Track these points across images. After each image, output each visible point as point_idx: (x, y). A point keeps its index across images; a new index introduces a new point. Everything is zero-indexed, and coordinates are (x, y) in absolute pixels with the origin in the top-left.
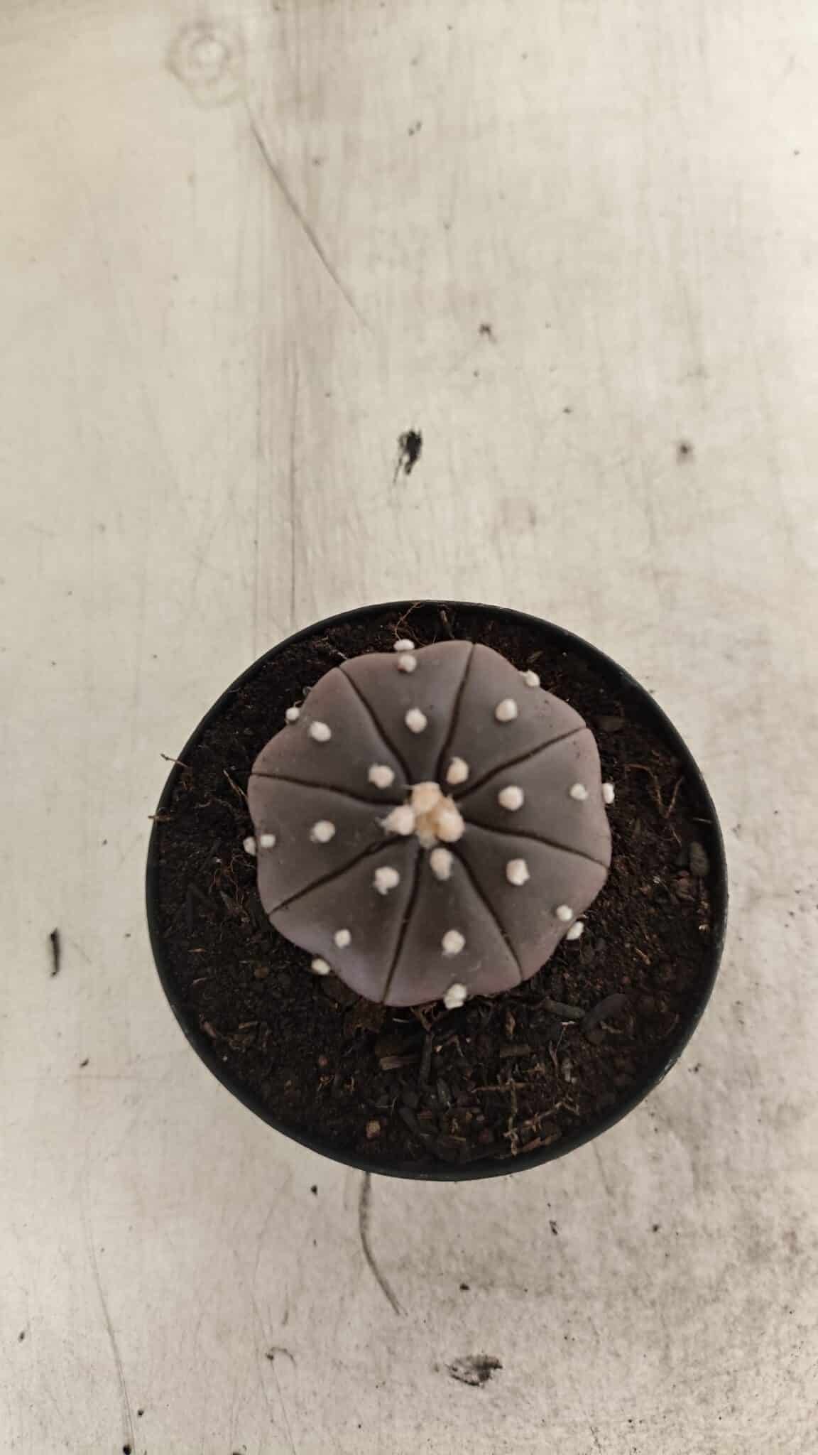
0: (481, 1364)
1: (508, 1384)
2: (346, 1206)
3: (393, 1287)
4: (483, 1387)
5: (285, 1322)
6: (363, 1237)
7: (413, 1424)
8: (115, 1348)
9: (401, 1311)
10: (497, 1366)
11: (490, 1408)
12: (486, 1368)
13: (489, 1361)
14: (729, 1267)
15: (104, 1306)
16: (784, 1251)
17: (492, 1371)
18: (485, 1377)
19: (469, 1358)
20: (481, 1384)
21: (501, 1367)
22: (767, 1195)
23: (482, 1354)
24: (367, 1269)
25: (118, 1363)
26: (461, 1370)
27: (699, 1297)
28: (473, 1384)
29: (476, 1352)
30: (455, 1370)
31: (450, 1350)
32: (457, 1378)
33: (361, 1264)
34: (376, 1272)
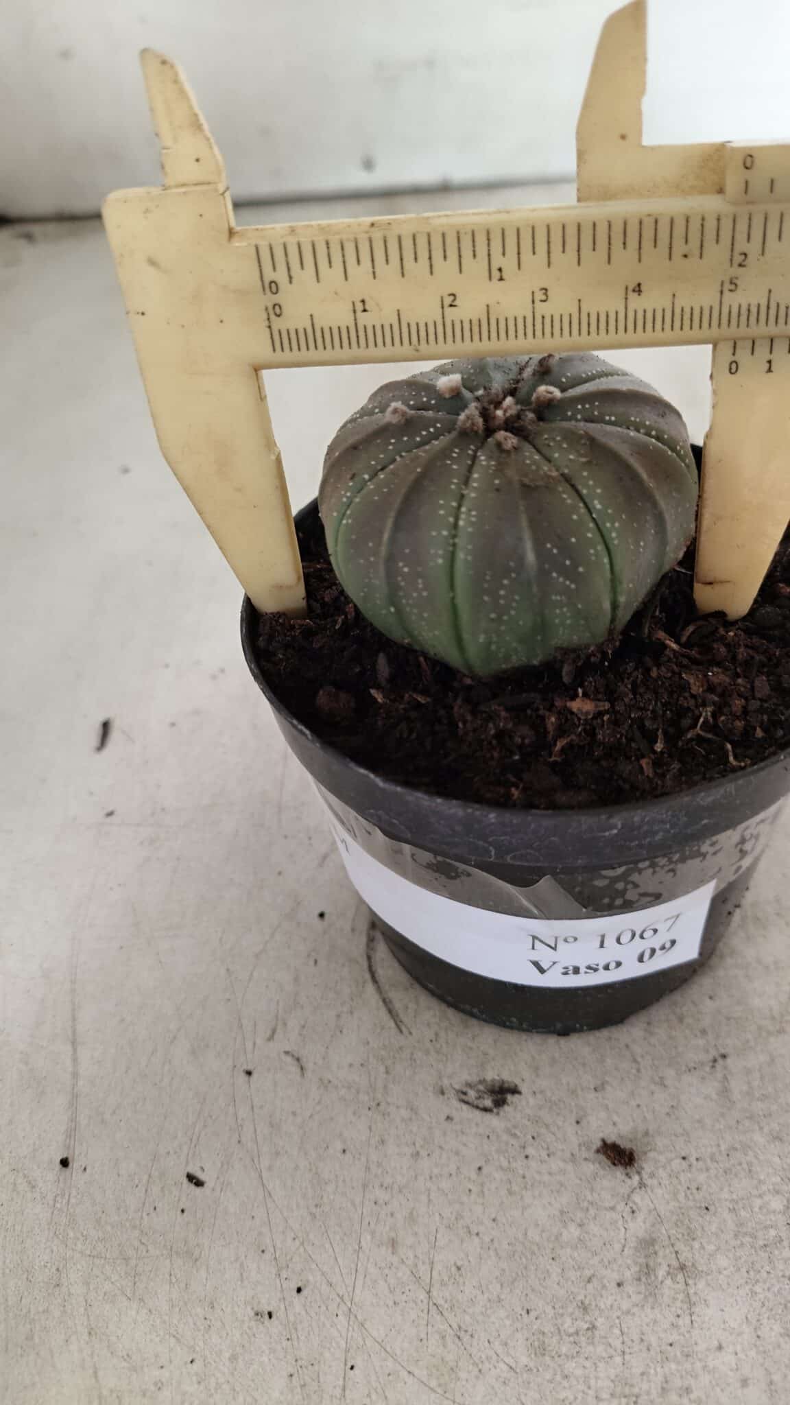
0: (497, 1089)
1: (528, 1111)
2: (353, 930)
3: (398, 1006)
4: (498, 1114)
5: (271, 1038)
6: (369, 958)
7: (408, 1151)
8: (75, 1060)
9: (404, 1029)
10: (515, 1091)
11: (505, 1137)
12: (501, 1093)
13: (506, 1085)
15: (74, 1019)
17: (509, 1097)
18: (500, 1103)
19: (482, 1082)
20: (495, 1110)
21: (519, 1093)
23: (497, 1078)
24: (370, 988)
25: (75, 1075)
26: (472, 1094)
27: (760, 1028)
28: (485, 1110)
29: (491, 1075)
30: (465, 1094)
32: (467, 1103)
33: (364, 982)
34: (379, 989)
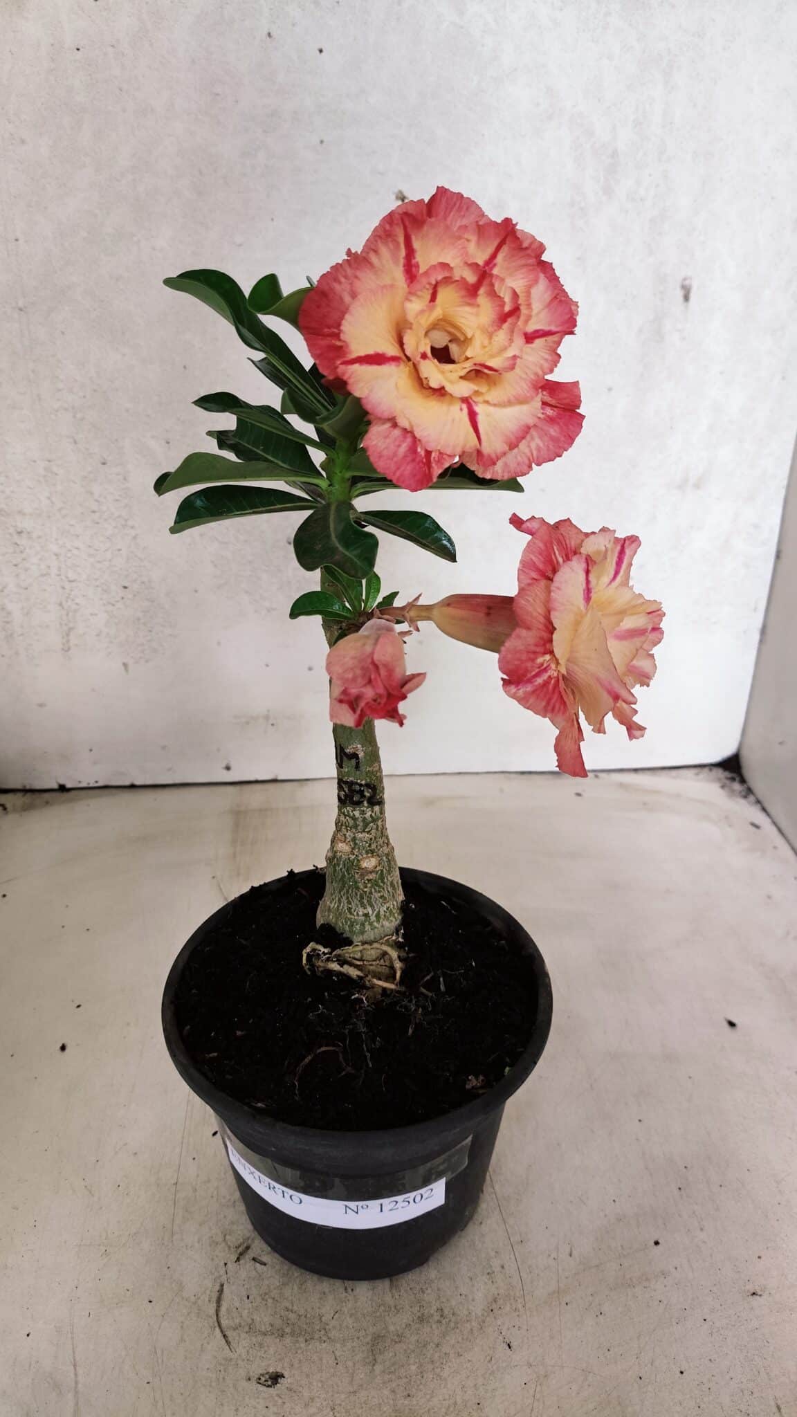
0: (274, 1376)
1: (287, 1386)
2: (209, 1301)
3: (230, 1339)
4: (274, 1388)
6: (217, 1315)
7: (234, 1408)
8: (76, 1375)
9: (233, 1350)
10: (282, 1376)
11: (276, 1398)
12: (275, 1378)
13: (278, 1374)
14: (408, 1326)
15: (74, 1352)
16: (437, 1317)
17: (279, 1379)
18: (275, 1382)
19: (267, 1373)
20: (273, 1386)
21: (284, 1377)
22: (429, 1291)
23: (274, 1371)
24: (217, 1330)
25: (76, 1383)
26: (263, 1379)
27: (392, 1340)
28: (269, 1386)
29: (271, 1370)
30: (259, 1379)
31: (258, 1368)
32: (260, 1383)
33: (215, 1327)
34: (222, 1331)
